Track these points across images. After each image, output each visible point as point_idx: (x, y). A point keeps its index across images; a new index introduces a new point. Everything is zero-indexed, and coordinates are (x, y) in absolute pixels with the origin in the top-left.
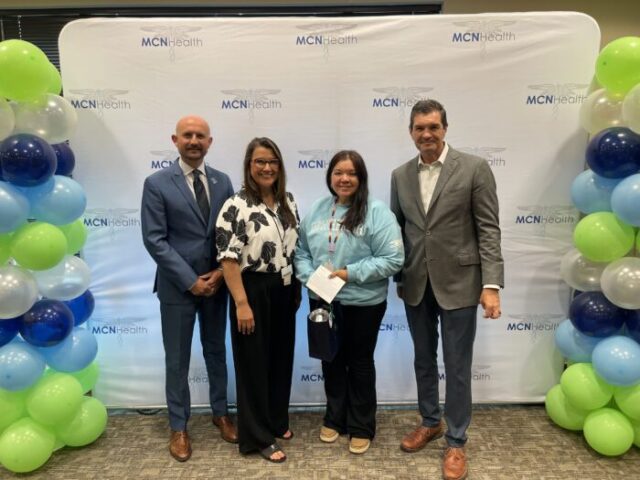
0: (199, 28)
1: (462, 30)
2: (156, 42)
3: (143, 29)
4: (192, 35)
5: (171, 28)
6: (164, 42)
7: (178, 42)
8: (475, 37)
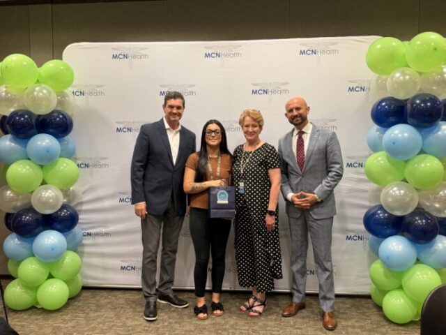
0: (146, 48)
1: (305, 49)
2: (121, 56)
3: (114, 49)
4: (143, 52)
5: (130, 48)
6: (126, 56)
7: (134, 57)
8: (314, 52)
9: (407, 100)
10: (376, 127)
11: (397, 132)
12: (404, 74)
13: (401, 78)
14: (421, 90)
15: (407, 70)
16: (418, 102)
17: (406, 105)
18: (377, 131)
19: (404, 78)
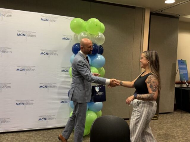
8: (47, 20)
10: (74, 55)
15: (86, 33)
19: (85, 36)
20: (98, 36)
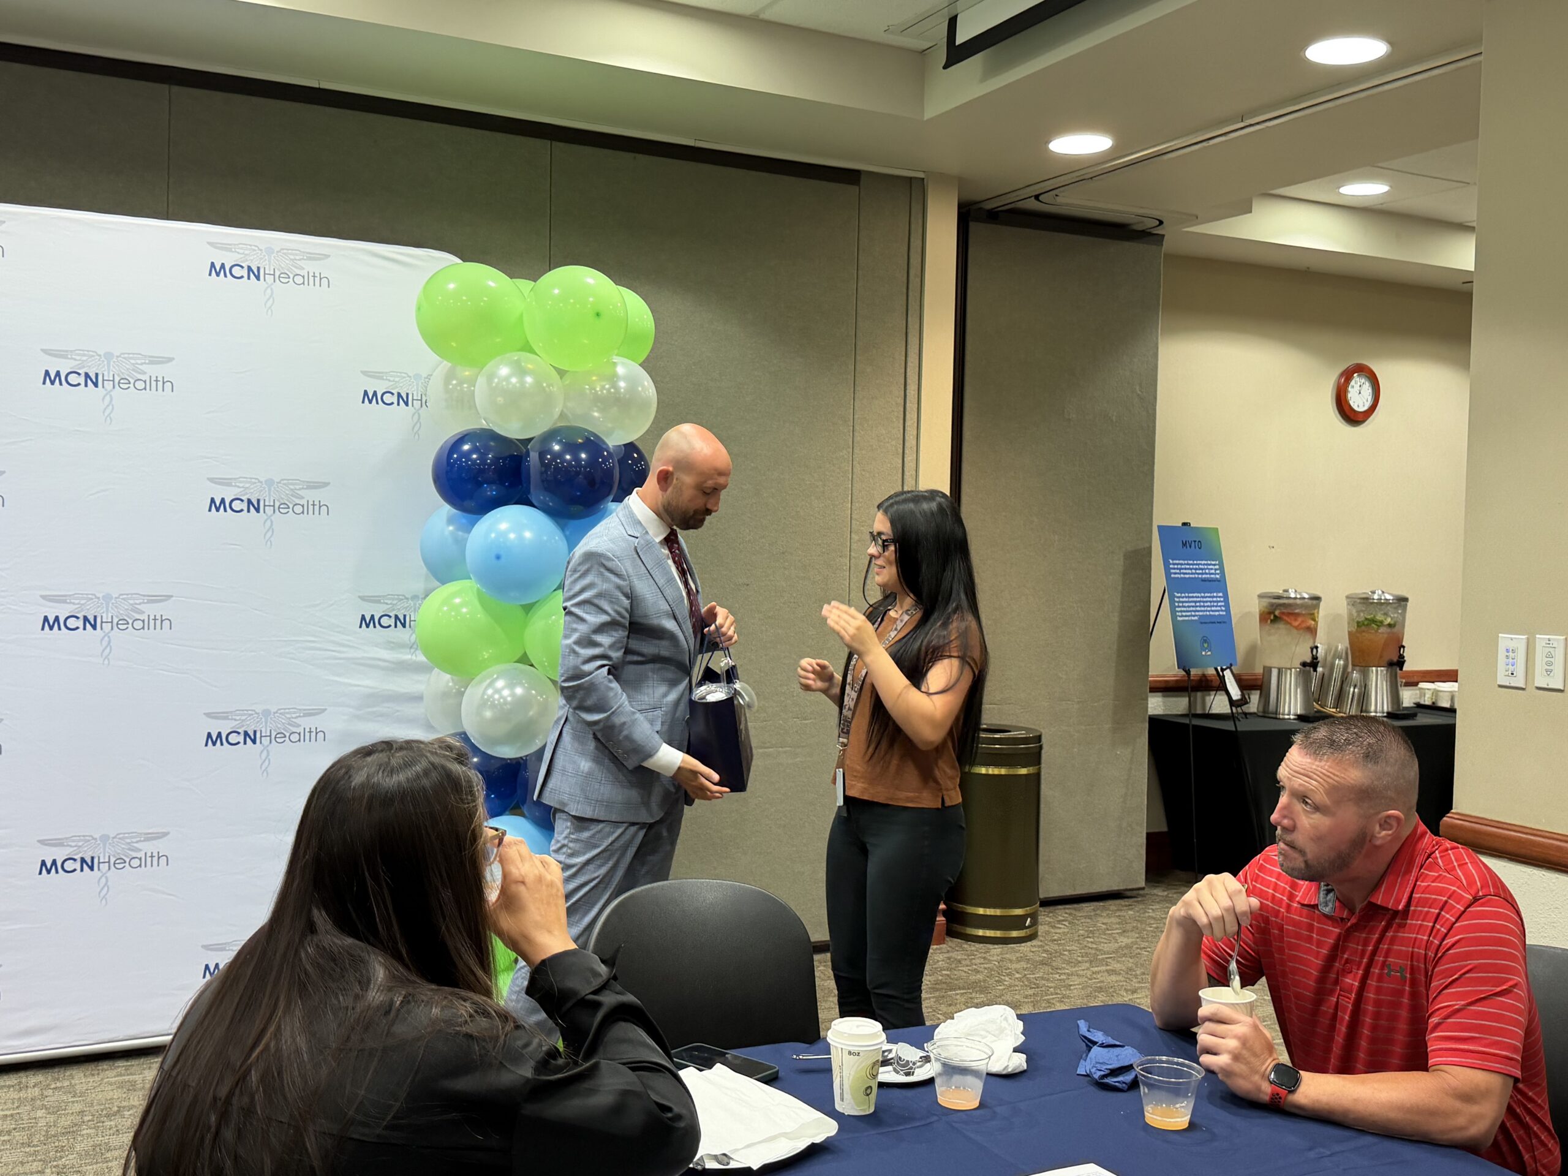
1: (227, 258)
8: (254, 273)
9: (530, 440)
10: (446, 509)
11: (503, 526)
12: (520, 370)
13: (514, 380)
14: (562, 415)
15: (530, 362)
16: (557, 448)
17: (528, 454)
18: (450, 521)
19: (522, 383)
20: (613, 378)
